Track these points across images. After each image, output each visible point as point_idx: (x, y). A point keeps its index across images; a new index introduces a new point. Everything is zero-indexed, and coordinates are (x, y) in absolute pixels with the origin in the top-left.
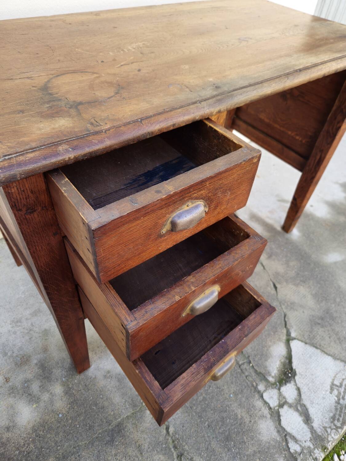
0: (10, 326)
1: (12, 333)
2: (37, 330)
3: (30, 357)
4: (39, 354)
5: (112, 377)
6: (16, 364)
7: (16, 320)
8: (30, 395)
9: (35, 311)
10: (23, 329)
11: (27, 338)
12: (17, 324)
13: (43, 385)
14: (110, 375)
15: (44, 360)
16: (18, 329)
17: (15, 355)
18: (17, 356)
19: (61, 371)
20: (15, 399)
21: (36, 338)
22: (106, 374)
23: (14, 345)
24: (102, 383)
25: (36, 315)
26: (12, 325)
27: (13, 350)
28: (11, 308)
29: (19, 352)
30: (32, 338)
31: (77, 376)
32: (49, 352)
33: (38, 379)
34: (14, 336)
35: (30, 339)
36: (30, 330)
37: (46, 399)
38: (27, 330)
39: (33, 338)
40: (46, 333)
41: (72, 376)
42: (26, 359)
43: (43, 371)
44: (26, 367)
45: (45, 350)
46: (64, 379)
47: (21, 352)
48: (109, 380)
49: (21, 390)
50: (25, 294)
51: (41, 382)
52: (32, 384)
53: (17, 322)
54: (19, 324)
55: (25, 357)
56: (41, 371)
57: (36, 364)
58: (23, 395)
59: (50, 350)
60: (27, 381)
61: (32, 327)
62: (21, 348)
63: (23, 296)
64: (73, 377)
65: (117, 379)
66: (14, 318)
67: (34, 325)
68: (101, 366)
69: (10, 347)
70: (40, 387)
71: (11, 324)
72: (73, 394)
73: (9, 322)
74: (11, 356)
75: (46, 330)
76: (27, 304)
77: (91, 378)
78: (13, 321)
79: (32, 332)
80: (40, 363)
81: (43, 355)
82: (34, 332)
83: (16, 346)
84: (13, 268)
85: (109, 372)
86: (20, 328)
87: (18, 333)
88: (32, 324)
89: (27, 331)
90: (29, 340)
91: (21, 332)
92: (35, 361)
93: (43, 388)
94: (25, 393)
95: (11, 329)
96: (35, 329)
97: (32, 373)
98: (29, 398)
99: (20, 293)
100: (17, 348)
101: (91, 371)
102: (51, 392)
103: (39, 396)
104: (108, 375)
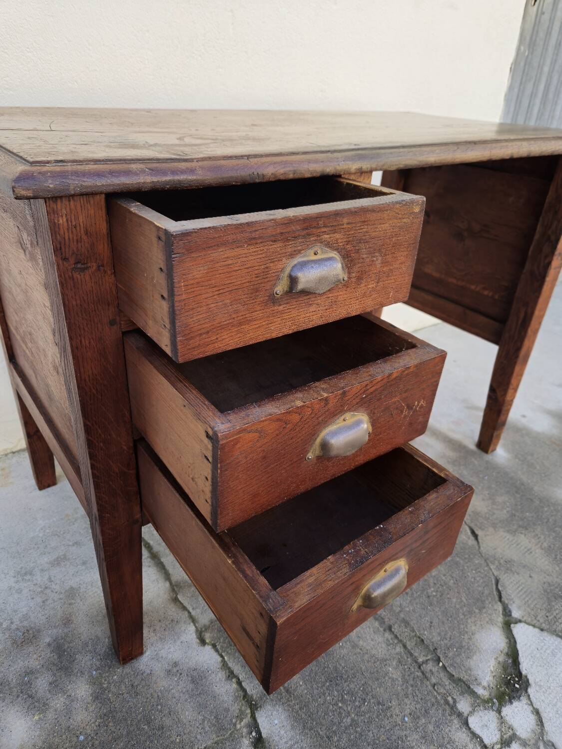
0: (13, 580)
1: (14, 591)
2: (57, 588)
3: (39, 631)
4: (55, 627)
5: (181, 674)
6: (14, 642)
7: (23, 571)
8: (30, 696)
9: (57, 558)
10: (34, 585)
11: (39, 600)
12: (25, 577)
13: (56, 681)
14: (178, 671)
15: (62, 639)
16: (25, 585)
17: (14, 627)
18: (17, 629)
19: (91, 658)
20: (4, 704)
21: (54, 600)
22: (170, 668)
23: (15, 611)
24: (163, 683)
25: (58, 564)
26: (16, 579)
27: (11, 619)
28: (18, 552)
29: (21, 622)
30: (47, 600)
31: (119, 668)
32: (73, 625)
33: (48, 669)
34: (16, 596)
35: (43, 602)
36: (46, 588)
37: (58, 705)
38: (40, 587)
39: (50, 601)
40: (72, 593)
41: (109, 669)
42: (32, 636)
43: (59, 657)
44: (31, 649)
45: (67, 621)
46: (94, 673)
47: (26, 623)
48: (176, 679)
49: (16, 687)
50: (44, 531)
51: (54, 675)
52: (36, 678)
53: (26, 574)
54: (28, 577)
55: (31, 632)
56: (56, 657)
57: (49, 645)
58: (18, 697)
59: (75, 622)
60: (30, 673)
61: (50, 584)
62: (26, 617)
63: (41, 535)
64: (111, 669)
65: (190, 679)
66: (22, 568)
67: (53, 579)
68: (163, 653)
69: (8, 613)
70: (51, 684)
71: (15, 577)
72: (109, 699)
73: (12, 573)
74: (8, 629)
75: (72, 588)
76: (46, 546)
77: (142, 674)
78: (18, 573)
79: (48, 591)
80: (55, 643)
81: (63, 630)
82: (52, 591)
83: (18, 612)
84: (31, 493)
85: (176, 664)
86: (29, 583)
87: (25, 591)
88: (50, 578)
89: (40, 590)
90: (42, 604)
91: (30, 590)
92: (48, 640)
93: (55, 686)
94: (22, 692)
95: (14, 585)
96: (54, 586)
97: (41, 659)
98: (28, 703)
99: (37, 530)
100: (19, 615)
101: (144, 662)
102: (68, 694)
103: (47, 700)
104: (175, 670)
